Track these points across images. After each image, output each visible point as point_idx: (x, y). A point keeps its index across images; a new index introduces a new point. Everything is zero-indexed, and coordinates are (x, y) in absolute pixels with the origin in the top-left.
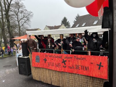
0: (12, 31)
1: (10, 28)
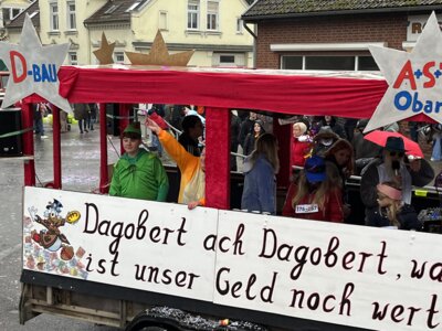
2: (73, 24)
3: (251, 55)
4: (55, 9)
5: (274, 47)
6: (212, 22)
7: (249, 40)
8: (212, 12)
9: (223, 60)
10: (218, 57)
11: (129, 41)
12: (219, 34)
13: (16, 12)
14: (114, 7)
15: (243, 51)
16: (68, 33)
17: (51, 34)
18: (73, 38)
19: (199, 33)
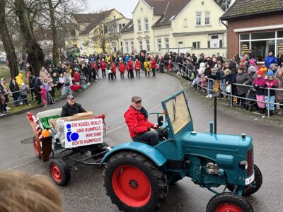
0: (31, 23)
1: (26, 15)
2: (147, 28)
3: (225, 34)
4: (139, 22)
5: (236, 30)
6: (207, 21)
7: (224, 28)
8: (207, 16)
9: (213, 37)
10: (211, 36)
11: (171, 33)
12: (211, 26)
13: (124, 25)
14: (164, 19)
15: (222, 33)
16: (145, 32)
17: (138, 33)
18: (147, 34)
19: (202, 27)
